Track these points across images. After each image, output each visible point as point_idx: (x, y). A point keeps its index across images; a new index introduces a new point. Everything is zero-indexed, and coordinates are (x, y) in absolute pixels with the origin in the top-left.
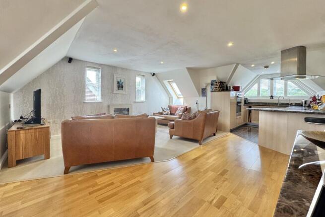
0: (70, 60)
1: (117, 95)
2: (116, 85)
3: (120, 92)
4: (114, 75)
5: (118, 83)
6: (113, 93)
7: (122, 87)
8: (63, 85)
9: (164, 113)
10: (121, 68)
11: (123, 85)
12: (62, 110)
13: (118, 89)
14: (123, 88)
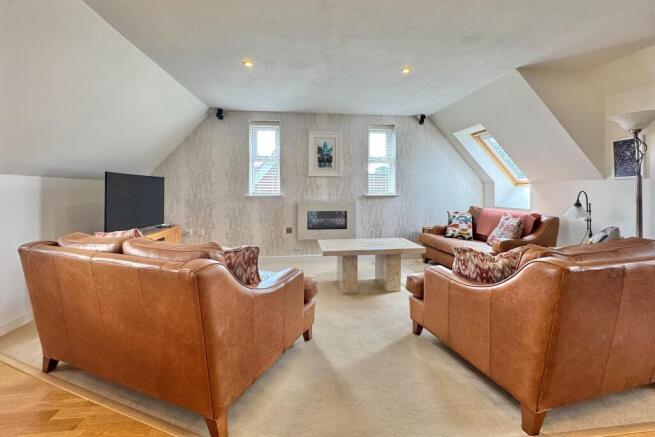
0: (220, 113)
1: (318, 179)
2: (313, 157)
3: (325, 172)
4: (310, 133)
5: (320, 150)
6: (306, 176)
7: (329, 160)
8: (210, 164)
9: (450, 232)
10: (329, 115)
11: (333, 154)
12: (208, 211)
13: (320, 166)
14: (333, 164)
